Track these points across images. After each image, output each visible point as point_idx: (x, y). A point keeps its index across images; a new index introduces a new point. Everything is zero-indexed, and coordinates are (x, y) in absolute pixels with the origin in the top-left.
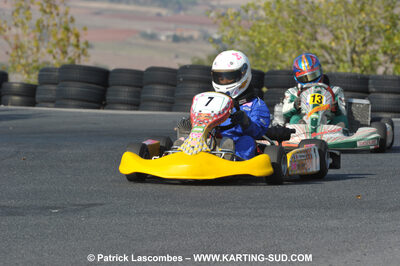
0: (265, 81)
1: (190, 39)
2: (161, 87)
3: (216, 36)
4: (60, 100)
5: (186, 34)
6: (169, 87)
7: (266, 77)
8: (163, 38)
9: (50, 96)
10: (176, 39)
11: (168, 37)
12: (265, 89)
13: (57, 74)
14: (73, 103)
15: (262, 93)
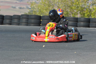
0: (42, 18)
1: (24, 8)
2: (17, 20)
3: (30, 8)
5: (23, 7)
6: (19, 20)
8: (17, 8)
10: (20, 8)
11: (18, 8)
12: (41, 20)
15: (41, 21)
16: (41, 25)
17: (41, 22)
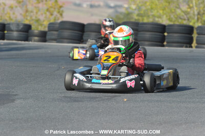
4: (59, 39)
7: (167, 28)
9: (54, 37)
12: (166, 34)
13: (58, 26)
14: (66, 40)
15: (164, 36)
16: (165, 43)
17: (166, 37)
